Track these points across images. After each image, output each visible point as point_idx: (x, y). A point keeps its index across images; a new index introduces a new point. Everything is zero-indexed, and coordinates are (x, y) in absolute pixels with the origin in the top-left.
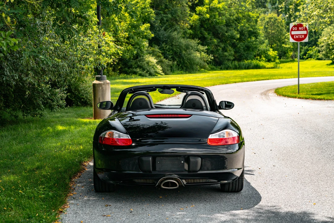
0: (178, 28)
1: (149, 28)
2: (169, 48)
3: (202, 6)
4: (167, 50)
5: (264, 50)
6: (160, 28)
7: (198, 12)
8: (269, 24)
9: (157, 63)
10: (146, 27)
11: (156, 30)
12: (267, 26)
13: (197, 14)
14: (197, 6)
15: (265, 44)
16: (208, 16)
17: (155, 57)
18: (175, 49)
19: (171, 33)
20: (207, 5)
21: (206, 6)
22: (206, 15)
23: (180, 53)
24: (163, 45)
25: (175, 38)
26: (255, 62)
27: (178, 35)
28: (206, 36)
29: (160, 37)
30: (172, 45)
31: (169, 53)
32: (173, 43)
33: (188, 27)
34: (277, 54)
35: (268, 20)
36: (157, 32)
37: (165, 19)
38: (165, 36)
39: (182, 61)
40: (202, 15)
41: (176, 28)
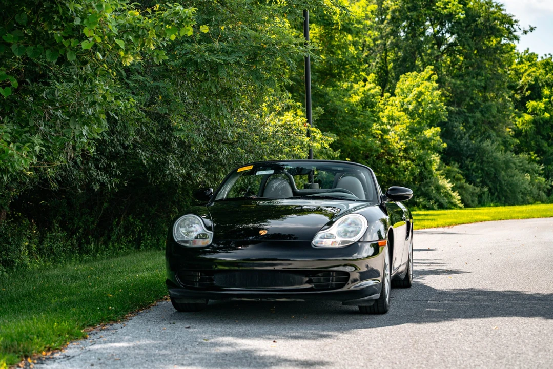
0: (493, 135)
1: (438, 134)
2: (477, 167)
3: (538, 100)
4: (473, 170)
6: (463, 135)
7: (530, 110)
9: (453, 189)
10: (433, 132)
11: (455, 139)
13: (529, 114)
14: (528, 101)
16: (547, 115)
17: (449, 180)
18: (486, 169)
19: (481, 143)
20: (545, 98)
21: (544, 100)
22: (544, 114)
23: (495, 174)
24: (467, 162)
25: (487, 151)
27: (491, 145)
28: (544, 149)
29: (462, 150)
30: (482, 162)
31: (477, 174)
32: (485, 159)
33: (511, 133)
36: (458, 141)
37: (471, 120)
38: (470, 147)
39: (498, 187)
40: (537, 114)
41: (490, 135)
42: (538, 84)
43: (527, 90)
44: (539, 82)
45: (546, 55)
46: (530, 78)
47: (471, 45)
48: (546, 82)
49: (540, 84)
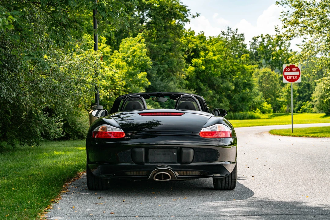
0: (175, 79)
1: (146, 76)
3: (198, 58)
5: (259, 102)
6: (157, 78)
7: (193, 64)
8: (263, 79)
10: (143, 75)
11: (153, 80)
12: (261, 81)
13: (193, 66)
14: (193, 58)
15: (259, 97)
16: (203, 67)
17: (152, 106)
19: (168, 83)
20: (202, 57)
21: (202, 58)
22: (201, 67)
25: (172, 88)
26: (249, 113)
27: (174, 85)
28: (201, 87)
29: (157, 87)
33: (184, 78)
34: (271, 107)
35: (262, 74)
37: (162, 69)
38: (161, 86)
40: (197, 67)
41: (172, 78)
42: (198, 49)
43: (192, 52)
44: (198, 47)
45: (201, 32)
46: (193, 45)
47: (162, 23)
48: (202, 47)
49: (199, 49)
